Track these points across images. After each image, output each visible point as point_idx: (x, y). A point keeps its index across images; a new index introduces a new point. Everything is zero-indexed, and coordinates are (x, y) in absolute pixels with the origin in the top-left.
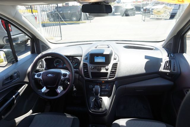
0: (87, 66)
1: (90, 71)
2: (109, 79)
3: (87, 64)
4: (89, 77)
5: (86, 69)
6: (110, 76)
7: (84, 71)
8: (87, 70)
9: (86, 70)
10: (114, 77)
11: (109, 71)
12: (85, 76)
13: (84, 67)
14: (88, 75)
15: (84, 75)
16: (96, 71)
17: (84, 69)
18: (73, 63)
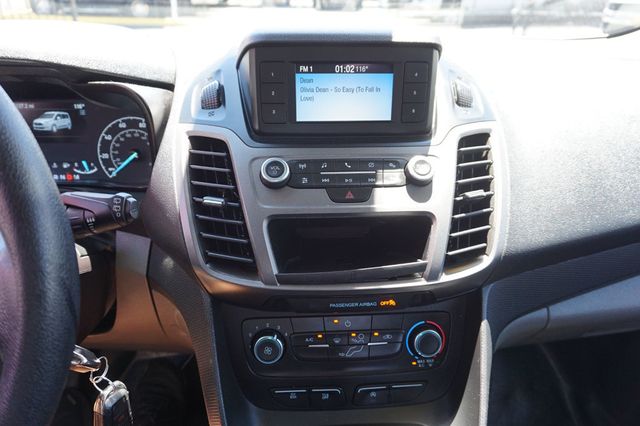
0: (227, 161)
1: (258, 210)
2: (445, 278)
3: (221, 145)
4: (250, 270)
5: (215, 193)
6: (453, 244)
7: (198, 208)
8: (233, 195)
9: (218, 202)
10: (483, 251)
11: (440, 205)
12: (209, 260)
13: (193, 174)
14: (247, 249)
15: (206, 244)
16: (315, 202)
17: (196, 192)
18: (105, 149)
